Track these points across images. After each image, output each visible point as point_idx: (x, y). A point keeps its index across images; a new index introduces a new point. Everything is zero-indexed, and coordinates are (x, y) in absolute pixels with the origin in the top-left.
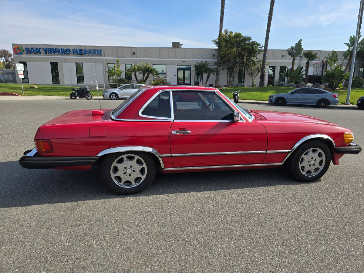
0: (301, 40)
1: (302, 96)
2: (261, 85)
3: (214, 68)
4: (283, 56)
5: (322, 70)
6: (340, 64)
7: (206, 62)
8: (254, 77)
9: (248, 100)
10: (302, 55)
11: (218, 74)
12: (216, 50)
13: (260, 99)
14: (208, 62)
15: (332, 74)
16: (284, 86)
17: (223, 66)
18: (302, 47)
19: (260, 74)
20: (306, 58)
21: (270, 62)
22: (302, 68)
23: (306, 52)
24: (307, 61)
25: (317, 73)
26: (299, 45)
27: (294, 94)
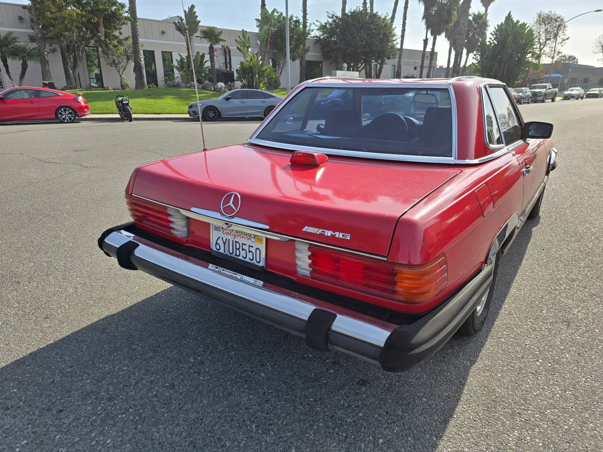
0: (193, 7)
1: (243, 102)
2: (139, 86)
3: (35, 48)
4: (163, 33)
5: (224, 61)
6: (256, 52)
7: (10, 33)
8: (121, 71)
9: (141, 113)
10: (198, 34)
11: (44, 63)
12: (24, 7)
13: (164, 112)
14: (14, 35)
15: (250, 67)
16: (181, 88)
17: (51, 45)
18: (198, 19)
19: (132, 65)
20: (207, 39)
21: (145, 42)
22: (203, 56)
23: (205, 29)
24: (209, 45)
25: (219, 66)
26: (191, 14)
27: (230, 100)
